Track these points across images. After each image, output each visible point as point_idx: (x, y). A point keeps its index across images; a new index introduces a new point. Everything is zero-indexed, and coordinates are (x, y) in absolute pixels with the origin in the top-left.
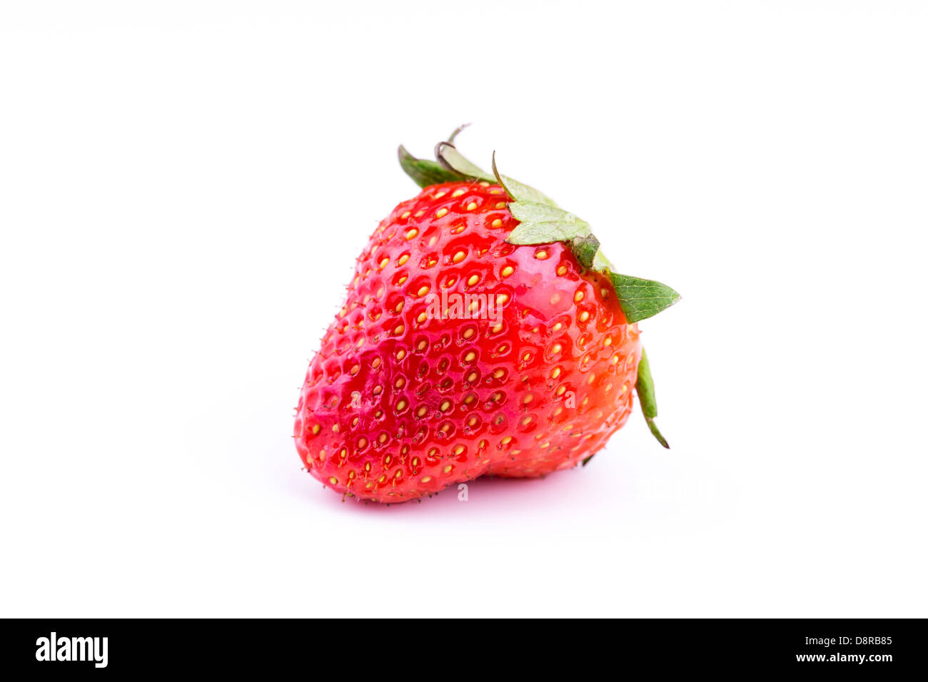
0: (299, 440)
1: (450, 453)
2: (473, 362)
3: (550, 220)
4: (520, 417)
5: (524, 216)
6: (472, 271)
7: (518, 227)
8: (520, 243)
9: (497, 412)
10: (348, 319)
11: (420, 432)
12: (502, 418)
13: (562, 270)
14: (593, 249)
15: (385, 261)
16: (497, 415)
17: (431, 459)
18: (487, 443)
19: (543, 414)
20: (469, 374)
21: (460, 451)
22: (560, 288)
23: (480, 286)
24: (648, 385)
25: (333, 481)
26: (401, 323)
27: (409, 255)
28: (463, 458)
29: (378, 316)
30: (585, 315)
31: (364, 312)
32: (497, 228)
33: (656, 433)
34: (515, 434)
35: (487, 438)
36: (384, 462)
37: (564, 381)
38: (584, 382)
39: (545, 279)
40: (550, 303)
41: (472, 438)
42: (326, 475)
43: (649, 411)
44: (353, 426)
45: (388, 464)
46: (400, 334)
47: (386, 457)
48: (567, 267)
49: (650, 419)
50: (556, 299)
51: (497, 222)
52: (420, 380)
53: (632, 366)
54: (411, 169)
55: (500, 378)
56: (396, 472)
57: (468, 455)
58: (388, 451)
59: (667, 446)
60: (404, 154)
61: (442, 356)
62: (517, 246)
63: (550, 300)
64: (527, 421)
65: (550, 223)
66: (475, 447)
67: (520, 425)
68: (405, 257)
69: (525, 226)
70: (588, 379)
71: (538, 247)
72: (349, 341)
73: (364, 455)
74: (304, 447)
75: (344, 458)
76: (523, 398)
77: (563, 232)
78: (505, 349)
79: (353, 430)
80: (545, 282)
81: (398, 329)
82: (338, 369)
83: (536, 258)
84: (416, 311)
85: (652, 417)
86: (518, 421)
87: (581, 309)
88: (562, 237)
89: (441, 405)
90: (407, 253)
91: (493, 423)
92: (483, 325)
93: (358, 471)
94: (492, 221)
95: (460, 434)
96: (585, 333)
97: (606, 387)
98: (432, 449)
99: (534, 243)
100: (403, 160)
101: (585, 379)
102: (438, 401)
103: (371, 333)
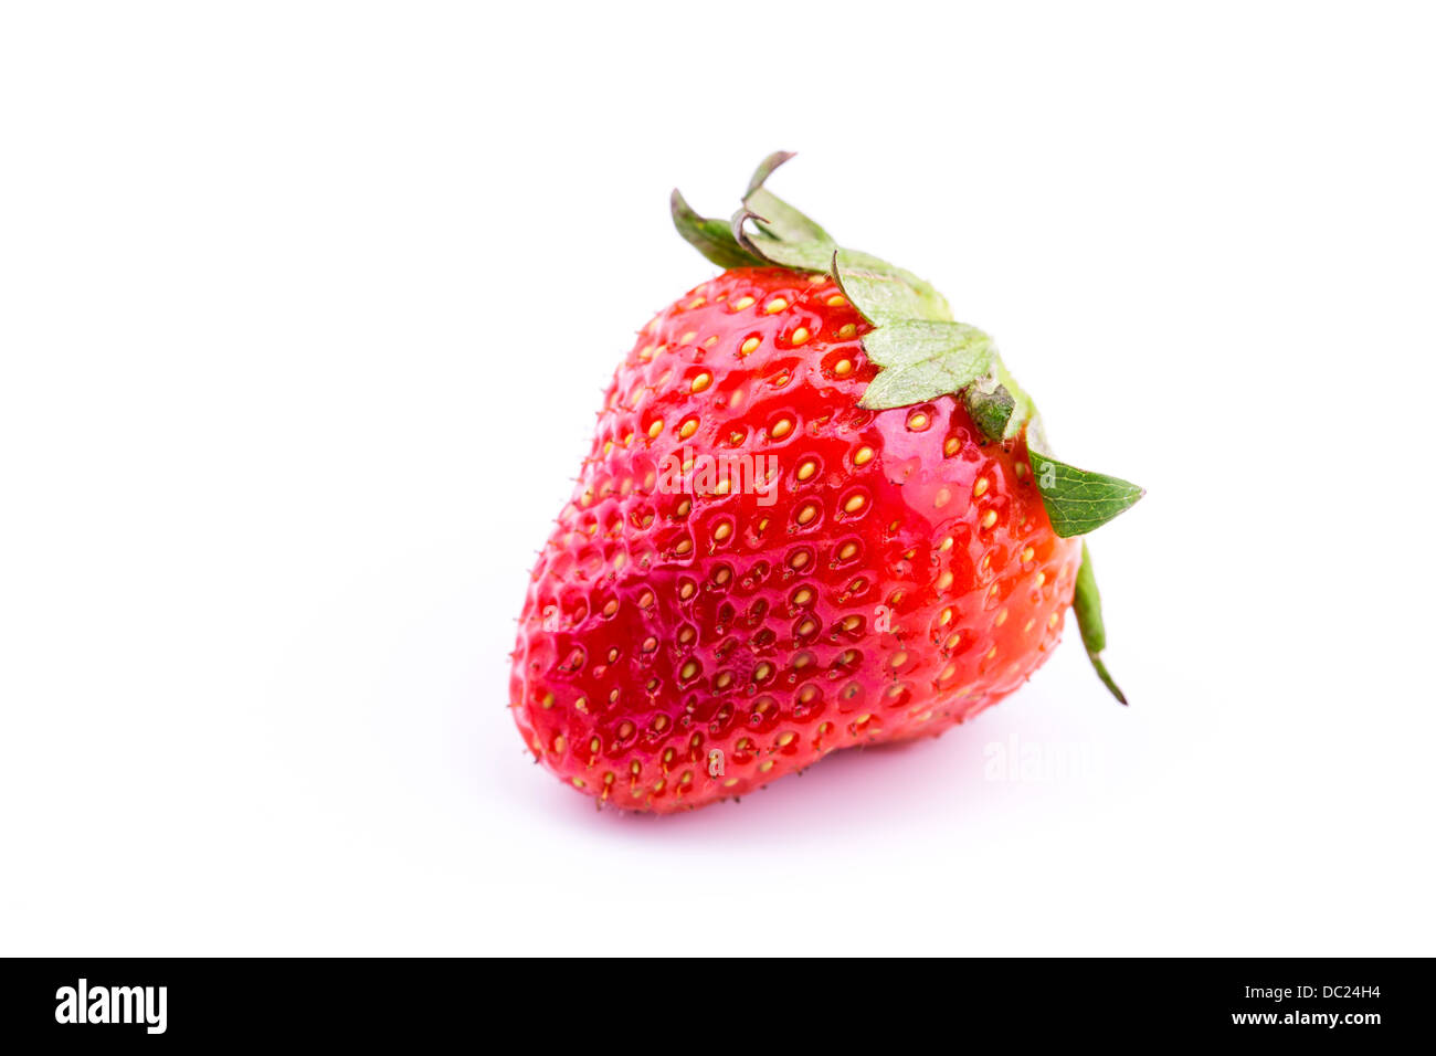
0: (521, 711)
1: (771, 745)
2: (808, 606)
3: (929, 355)
4: (884, 688)
5: (888, 354)
6: (804, 456)
7: (878, 377)
8: (883, 407)
9: (848, 681)
10: (597, 512)
11: (721, 711)
12: (856, 689)
13: (953, 444)
14: (1003, 414)
15: (656, 426)
16: (847, 685)
17: (739, 754)
18: (830, 726)
19: (924, 681)
20: (801, 623)
21: (786, 740)
22: (952, 479)
23: (817, 482)
24: (1091, 600)
25: (578, 782)
26: (686, 536)
27: (698, 420)
28: (790, 750)
29: (647, 520)
30: (992, 517)
31: (624, 507)
32: (844, 379)
33: (1106, 678)
34: (878, 712)
35: (832, 720)
36: (663, 760)
37: (957, 629)
38: (990, 626)
39: (925, 466)
40: (934, 506)
41: (805, 721)
42: (566, 774)
43: (1092, 641)
44: (610, 703)
45: (668, 763)
46: (685, 556)
47: (666, 752)
48: (962, 439)
49: (1095, 656)
50: (944, 496)
51: (842, 366)
52: (720, 632)
53: (1066, 582)
54: (694, 235)
55: (851, 630)
56: (684, 774)
57: (798, 745)
58: (668, 744)
59: (1123, 701)
60: (682, 207)
61: (756, 597)
62: (878, 412)
63: (934, 501)
64: (897, 691)
65: (930, 360)
66: (810, 733)
67: (886, 697)
68: (691, 424)
69: (890, 375)
70: (997, 617)
71: (911, 410)
72: (598, 554)
73: (630, 749)
74: (528, 725)
75: (596, 754)
76: (890, 660)
77: (952, 373)
78: (860, 586)
79: (611, 707)
80: (926, 472)
81: (683, 546)
82: (581, 602)
83: (909, 430)
84: (713, 520)
85: (1098, 651)
86: (881, 691)
87: (984, 508)
88: (951, 387)
89: (755, 672)
90: (693, 416)
91: (841, 697)
92: (824, 549)
93: (619, 773)
94: (835, 364)
95: (788, 717)
96: (992, 548)
97: (1025, 626)
98: (741, 740)
99: (906, 404)
100: (680, 219)
101: (992, 620)
102: (750, 666)
103: (636, 549)
